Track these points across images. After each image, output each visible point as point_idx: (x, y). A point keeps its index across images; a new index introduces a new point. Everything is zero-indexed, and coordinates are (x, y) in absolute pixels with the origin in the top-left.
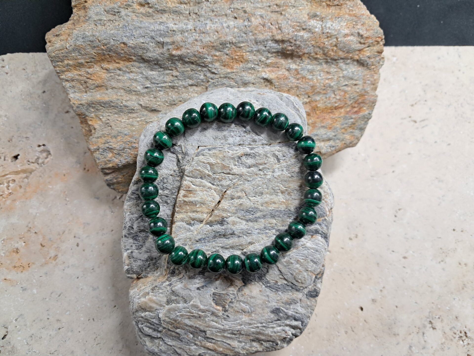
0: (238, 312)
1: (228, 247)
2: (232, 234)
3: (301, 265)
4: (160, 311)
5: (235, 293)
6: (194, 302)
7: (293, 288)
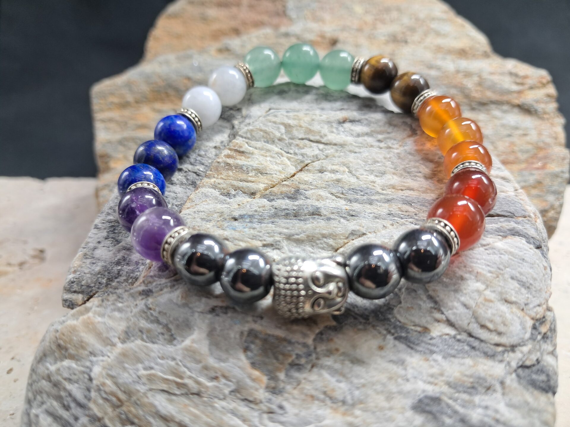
0: (312, 397)
1: (302, 236)
2: (313, 214)
3: (487, 287)
4: (101, 358)
5: (310, 341)
6: (193, 341)
7: (473, 348)
